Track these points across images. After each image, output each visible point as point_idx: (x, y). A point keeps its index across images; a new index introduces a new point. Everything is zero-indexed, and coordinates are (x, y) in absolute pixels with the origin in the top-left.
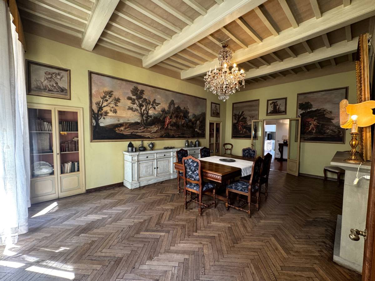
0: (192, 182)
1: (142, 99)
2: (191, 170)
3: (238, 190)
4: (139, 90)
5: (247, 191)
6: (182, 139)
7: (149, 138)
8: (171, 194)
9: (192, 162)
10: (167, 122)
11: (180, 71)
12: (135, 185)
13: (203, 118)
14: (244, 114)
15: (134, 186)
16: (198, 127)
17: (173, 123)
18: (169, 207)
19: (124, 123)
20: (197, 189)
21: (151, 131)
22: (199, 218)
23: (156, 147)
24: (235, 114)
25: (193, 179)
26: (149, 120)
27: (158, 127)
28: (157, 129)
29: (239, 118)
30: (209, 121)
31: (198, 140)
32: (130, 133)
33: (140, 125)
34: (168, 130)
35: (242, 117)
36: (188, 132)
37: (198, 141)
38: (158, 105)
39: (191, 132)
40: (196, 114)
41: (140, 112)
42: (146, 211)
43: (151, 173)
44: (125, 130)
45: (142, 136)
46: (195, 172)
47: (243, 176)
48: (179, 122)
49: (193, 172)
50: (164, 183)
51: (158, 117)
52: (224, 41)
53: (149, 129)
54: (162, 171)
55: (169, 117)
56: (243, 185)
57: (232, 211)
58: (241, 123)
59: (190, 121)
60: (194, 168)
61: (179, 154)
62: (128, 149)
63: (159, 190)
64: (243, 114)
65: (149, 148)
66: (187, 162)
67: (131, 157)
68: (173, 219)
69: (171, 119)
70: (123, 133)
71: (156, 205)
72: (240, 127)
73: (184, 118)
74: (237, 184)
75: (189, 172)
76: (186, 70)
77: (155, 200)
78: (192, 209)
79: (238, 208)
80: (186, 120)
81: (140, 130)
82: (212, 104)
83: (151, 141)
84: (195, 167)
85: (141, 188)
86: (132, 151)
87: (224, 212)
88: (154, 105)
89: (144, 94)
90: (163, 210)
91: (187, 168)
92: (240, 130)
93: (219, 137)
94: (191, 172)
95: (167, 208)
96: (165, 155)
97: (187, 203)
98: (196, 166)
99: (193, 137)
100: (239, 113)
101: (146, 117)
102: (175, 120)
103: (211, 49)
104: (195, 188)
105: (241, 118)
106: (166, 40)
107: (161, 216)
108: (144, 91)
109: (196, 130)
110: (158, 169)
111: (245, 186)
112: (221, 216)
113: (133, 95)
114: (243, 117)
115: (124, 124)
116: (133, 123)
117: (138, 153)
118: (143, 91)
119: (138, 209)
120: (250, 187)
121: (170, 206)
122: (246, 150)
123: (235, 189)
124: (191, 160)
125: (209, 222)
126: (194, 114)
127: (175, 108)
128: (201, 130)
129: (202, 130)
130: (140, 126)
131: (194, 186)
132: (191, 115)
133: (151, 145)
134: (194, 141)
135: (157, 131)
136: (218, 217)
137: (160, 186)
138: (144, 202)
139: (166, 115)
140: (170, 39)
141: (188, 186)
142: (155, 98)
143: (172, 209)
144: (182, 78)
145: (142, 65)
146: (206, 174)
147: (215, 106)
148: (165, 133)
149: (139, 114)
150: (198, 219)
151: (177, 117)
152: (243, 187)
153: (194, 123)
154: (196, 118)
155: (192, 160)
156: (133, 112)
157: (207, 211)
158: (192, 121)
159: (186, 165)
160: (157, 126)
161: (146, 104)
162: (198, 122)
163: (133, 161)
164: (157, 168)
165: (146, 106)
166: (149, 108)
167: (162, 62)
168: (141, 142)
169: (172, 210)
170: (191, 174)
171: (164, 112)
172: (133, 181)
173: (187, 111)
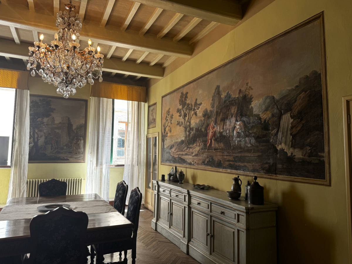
1: (186, 107)
4: (184, 95)
10: (211, 134)
12: (153, 224)
17: (219, 135)
21: (193, 153)
26: (191, 135)
27: (200, 146)
28: (199, 148)
32: (178, 156)
34: (213, 149)
36: (253, 155)
38: (200, 107)
41: (184, 126)
43: (167, 218)
44: (175, 152)
45: (186, 160)
51: (200, 128)
53: (191, 150)
55: (212, 123)
69: (215, 126)
70: (174, 156)
80: (244, 121)
81: (184, 151)
88: (196, 108)
89: (187, 98)
96: (177, 196)
101: (188, 131)
102: (222, 127)
108: (188, 93)
110: (173, 217)
113: (180, 105)
116: (179, 142)
126: (267, 98)
127: (221, 102)
130: (184, 145)
132: (258, 104)
135: (198, 152)
139: (208, 121)
142: (196, 98)
148: (208, 157)
156: (180, 127)
160: (199, 144)
161: (189, 112)
163: (155, 191)
166: (191, 116)
173: (248, 95)
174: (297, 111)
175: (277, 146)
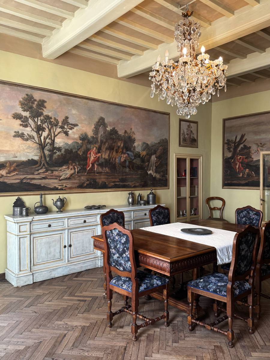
0: (120, 273)
1: (42, 118)
2: (118, 251)
3: (208, 290)
4: (35, 100)
5: (225, 294)
6: (121, 189)
7: (55, 189)
8: (90, 297)
9: (118, 234)
10: (92, 158)
11: (115, 62)
12: (25, 279)
13: (164, 149)
14: (246, 139)
15: (23, 280)
16: (154, 168)
17: (103, 161)
18: (78, 322)
19: (6, 162)
20: (129, 287)
21: (61, 177)
22: (132, 346)
23: (71, 207)
24: (228, 140)
25: (122, 269)
26: (55, 156)
27: (75, 169)
28: (73, 171)
29: (236, 147)
30: (176, 155)
31: (153, 191)
32: (18, 181)
33: (37, 165)
34: (95, 173)
35: (242, 146)
36: (134, 177)
37: (153, 194)
38: (73, 128)
39: (139, 176)
40: (149, 143)
41: (38, 142)
42: (34, 330)
43: (58, 255)
44: (8, 175)
45: (42, 185)
46: (124, 255)
47: (220, 262)
48: (115, 159)
49: (121, 255)
50: (82, 276)
51: (74, 151)
52: (186, 6)
53: (56, 173)
54: (79, 252)
55: (95, 149)
56: (219, 281)
57: (199, 332)
58: (240, 158)
59: (138, 155)
60: (121, 246)
61: (106, 219)
62: (14, 211)
63: (70, 288)
64: (244, 139)
65: (55, 209)
66: (111, 235)
67: (17, 226)
68: (80, 347)
69: (99, 152)
70: (6, 181)
71: (56, 317)
72: (239, 166)
73: (124, 151)
74: (209, 278)
75: (114, 254)
76: (127, 60)
77: (56, 308)
78: (122, 327)
79: (209, 328)
80: (128, 154)
81: (39, 174)
82: (182, 122)
83: (59, 195)
84: (123, 244)
85: (36, 285)
86: (21, 214)
87: (184, 335)
88: (66, 127)
89: (45, 108)
90: (66, 329)
91: (111, 247)
92: (237, 171)
93: (198, 185)
94: (117, 255)
95: (75, 323)
96: (85, 222)
97: (112, 315)
98: (126, 243)
99: (144, 186)
100: (236, 137)
101: (49, 151)
102: (107, 154)
103: (164, 21)
104: (125, 287)
105: (239, 149)
106: (78, 8)
107: (59, 339)
108: (46, 102)
109: (149, 172)
110: (72, 247)
111: (223, 284)
112: (176, 342)
113: (24, 111)
114: (245, 146)
115: (7, 165)
116: (23, 162)
117: (32, 218)
118: (44, 102)
119: (21, 326)
120: (229, 286)
121: (81, 320)
122: (242, 212)
123: (204, 289)
124: (117, 231)
125: (150, 353)
126: (144, 143)
127: (107, 133)
128: (159, 173)
129: (162, 172)
130: (39, 167)
131: (125, 282)
132: (139, 145)
133: (59, 203)
134: (145, 193)
135: (71, 175)
136: (170, 344)
137: (75, 280)
138: (35, 312)
139: (89, 146)
140: (84, 6)
141: (114, 281)
142: (67, 115)
143: (85, 326)
144: (119, 76)
145: (41, 54)
146: (144, 258)
147: (187, 127)
148: (88, 180)
149: (35, 145)
150: (130, 348)
151: (111, 148)
152: (219, 284)
153: (145, 160)
154: (150, 149)
155: (119, 231)
156: (25, 142)
157: (151, 332)
158: (141, 156)
159: (109, 240)
160: (72, 167)
161: (50, 127)
162: (153, 158)
163: (21, 234)
164: (70, 246)
165: (50, 130)
166: (56, 133)
167: (77, 47)
168: (39, 196)
169: (83, 328)
170: (118, 257)
171: (86, 141)
172: (20, 271)
173: (132, 137)
174: (158, 155)
175: (148, 171)
